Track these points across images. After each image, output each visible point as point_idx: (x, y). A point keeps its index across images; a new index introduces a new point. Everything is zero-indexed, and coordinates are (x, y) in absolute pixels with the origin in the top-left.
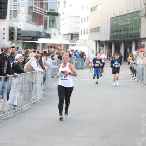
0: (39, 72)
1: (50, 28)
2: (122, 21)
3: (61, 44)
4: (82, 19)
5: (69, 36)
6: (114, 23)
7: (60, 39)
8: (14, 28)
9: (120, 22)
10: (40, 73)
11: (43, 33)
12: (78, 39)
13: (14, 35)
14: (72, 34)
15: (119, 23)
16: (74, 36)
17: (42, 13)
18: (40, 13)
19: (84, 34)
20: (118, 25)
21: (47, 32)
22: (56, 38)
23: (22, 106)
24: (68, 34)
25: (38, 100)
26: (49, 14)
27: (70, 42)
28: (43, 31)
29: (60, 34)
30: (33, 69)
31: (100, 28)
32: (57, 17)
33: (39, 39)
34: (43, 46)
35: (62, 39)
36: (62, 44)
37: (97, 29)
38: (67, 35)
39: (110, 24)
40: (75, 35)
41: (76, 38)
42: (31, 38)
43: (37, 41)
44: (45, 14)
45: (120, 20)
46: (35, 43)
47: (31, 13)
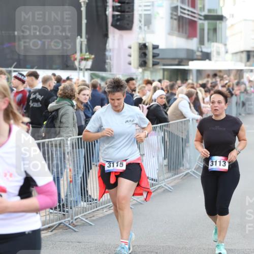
0: (193, 120)
1: (209, 43)
3: (229, 70)
5: (244, 56)
7: (227, 61)
8: (147, 44)
10: (195, 121)
13: (147, 57)
14: (248, 52)
16: (252, 55)
17: (195, 17)
18: (192, 16)
22: (220, 59)
23: (166, 180)
24: (242, 52)
25: (193, 170)
27: (245, 66)
28: (198, 48)
29: (227, 52)
32: (221, 23)
33: (191, 63)
34: (198, 74)
35: (231, 61)
36: (232, 70)
38: (239, 54)
42: (176, 62)
44: (200, 19)
46: (184, 70)
47: (175, 17)
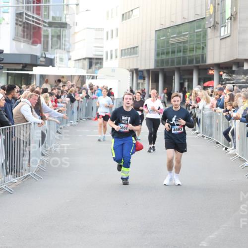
1: (53, 49)
2: (175, 36)
3: (72, 76)
4: (108, 33)
5: (87, 63)
6: (162, 38)
7: (70, 68)
9: (172, 38)
10: (36, 125)
11: (42, 57)
12: (101, 68)
14: (90, 59)
15: (169, 38)
16: (94, 62)
17: (39, 24)
18: (36, 23)
19: (112, 58)
20: (168, 42)
21: (48, 56)
22: (63, 66)
24: (85, 59)
25: (34, 172)
26: (51, 25)
27: (87, 73)
29: (70, 59)
30: (24, 118)
31: (137, 48)
32: (65, 30)
34: (41, 80)
35: (74, 67)
36: (74, 76)
37: (132, 50)
38: (82, 60)
39: (156, 41)
40: (97, 61)
41: (98, 65)
42: (20, 67)
43: (32, 71)
45: (172, 35)
46: (28, 75)
47: (21, 24)
